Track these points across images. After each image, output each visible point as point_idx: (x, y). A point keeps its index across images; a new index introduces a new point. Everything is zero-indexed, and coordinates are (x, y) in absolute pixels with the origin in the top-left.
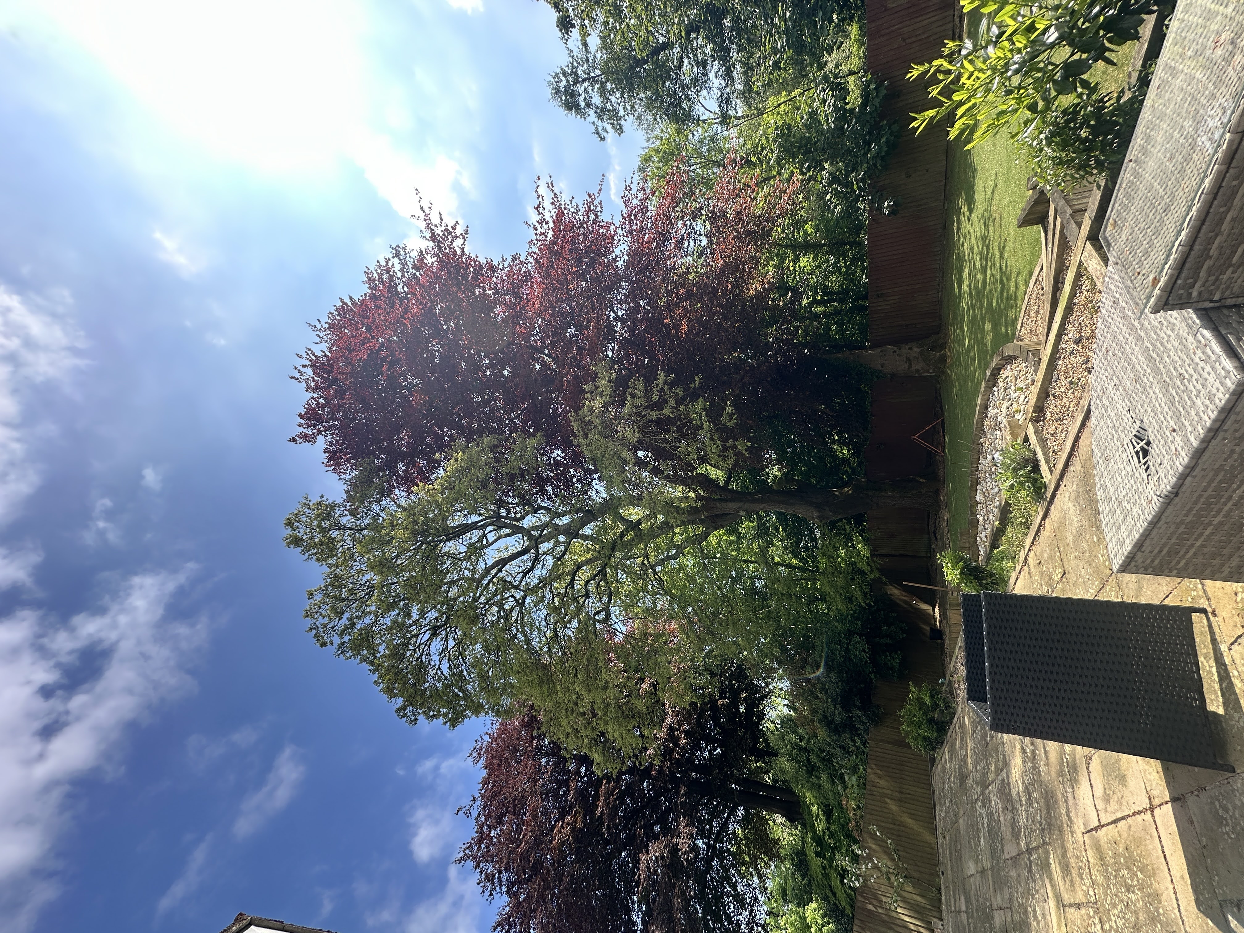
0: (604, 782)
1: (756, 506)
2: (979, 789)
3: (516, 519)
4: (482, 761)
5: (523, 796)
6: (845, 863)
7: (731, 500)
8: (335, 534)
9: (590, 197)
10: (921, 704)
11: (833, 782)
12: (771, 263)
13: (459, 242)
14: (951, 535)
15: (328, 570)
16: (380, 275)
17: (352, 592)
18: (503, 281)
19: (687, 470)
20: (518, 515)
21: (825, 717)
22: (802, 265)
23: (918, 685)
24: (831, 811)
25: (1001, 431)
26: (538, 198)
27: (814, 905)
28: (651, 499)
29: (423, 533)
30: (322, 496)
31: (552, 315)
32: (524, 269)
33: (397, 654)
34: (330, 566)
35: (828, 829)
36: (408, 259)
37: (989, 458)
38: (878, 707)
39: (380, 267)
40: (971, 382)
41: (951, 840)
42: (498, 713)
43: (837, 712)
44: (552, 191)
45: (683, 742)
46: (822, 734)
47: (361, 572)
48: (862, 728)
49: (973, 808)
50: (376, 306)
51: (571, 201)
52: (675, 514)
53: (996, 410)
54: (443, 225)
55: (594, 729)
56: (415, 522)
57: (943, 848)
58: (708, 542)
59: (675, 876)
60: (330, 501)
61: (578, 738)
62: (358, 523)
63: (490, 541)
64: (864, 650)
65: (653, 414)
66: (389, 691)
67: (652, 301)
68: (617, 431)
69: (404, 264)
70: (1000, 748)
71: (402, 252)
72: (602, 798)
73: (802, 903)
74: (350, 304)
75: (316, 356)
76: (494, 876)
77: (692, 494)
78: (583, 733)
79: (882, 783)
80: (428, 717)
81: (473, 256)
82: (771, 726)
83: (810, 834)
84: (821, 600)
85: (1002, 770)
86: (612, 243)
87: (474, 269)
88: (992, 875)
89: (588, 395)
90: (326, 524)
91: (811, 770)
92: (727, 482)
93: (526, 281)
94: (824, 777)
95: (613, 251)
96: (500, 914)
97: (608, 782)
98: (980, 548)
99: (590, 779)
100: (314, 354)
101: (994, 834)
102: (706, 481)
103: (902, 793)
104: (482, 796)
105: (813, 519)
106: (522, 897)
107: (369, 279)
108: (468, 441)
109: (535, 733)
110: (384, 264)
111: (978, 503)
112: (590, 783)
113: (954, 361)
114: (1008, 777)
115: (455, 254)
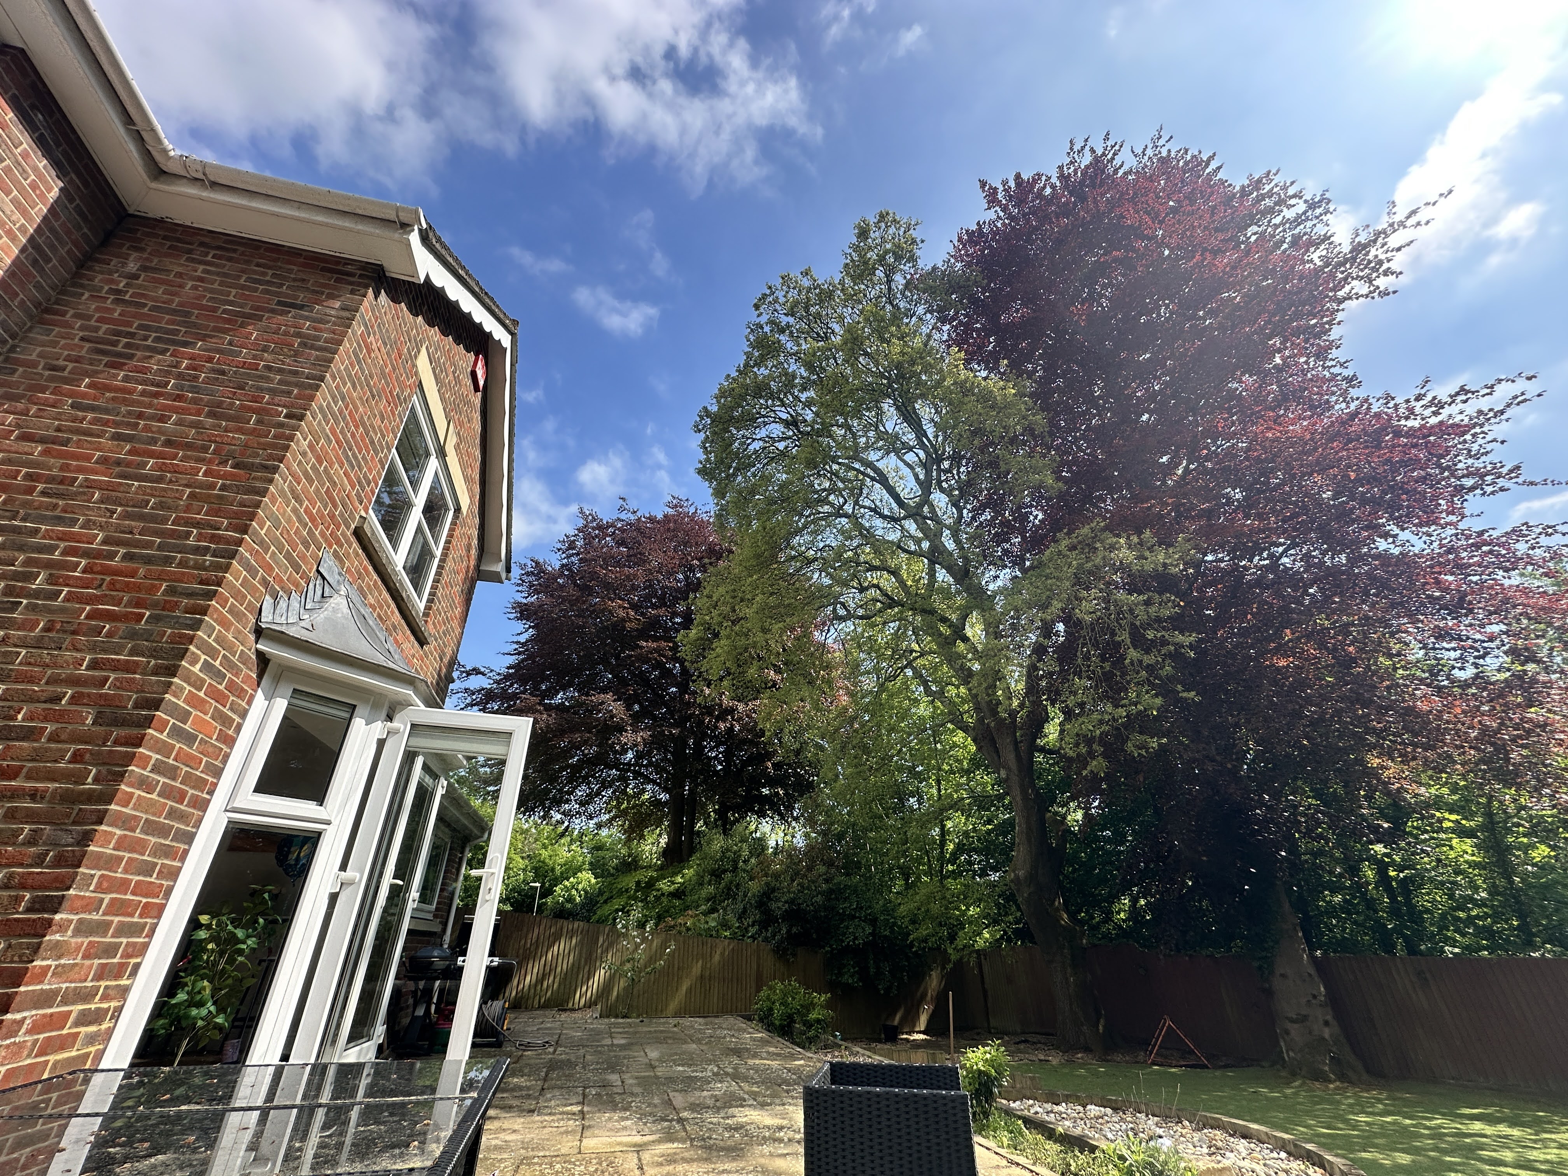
0: (671, 645)
1: (1017, 792)
2: (730, 1070)
3: (939, 482)
4: (671, 511)
5: (645, 561)
6: (636, 914)
7: (1018, 758)
8: (880, 273)
9: (1511, 471)
10: (809, 1006)
11: (708, 900)
12: (1445, 791)
13: (1360, 287)
14: (1027, 1064)
15: (837, 282)
16: (1270, 194)
17: (818, 315)
18: (1304, 372)
19: (1050, 692)
20: (945, 485)
21: (773, 890)
22: (1455, 842)
23: (828, 1005)
24: (680, 898)
25: (1210, 1155)
26: (1486, 387)
27: (593, 881)
28: (1000, 651)
29: (901, 376)
30: (923, 241)
31: (1258, 459)
32: (1334, 398)
33: (761, 390)
34: (842, 282)
35: (663, 894)
36: (1309, 224)
37: (1160, 1131)
38: (794, 955)
39: (1285, 188)
40: (1285, 1119)
41: (673, 1032)
42: (719, 516)
43: (780, 904)
44: (1509, 405)
45: (722, 726)
46: (754, 887)
47: (841, 318)
48: (769, 935)
49: (709, 1062)
50: (1214, 207)
51: (1495, 440)
52: (985, 685)
53: (1244, 1153)
54: (1389, 254)
55: (720, 624)
56: (913, 363)
57: (664, 1023)
58: (953, 731)
59: (598, 731)
60: (918, 253)
61: (708, 609)
62: (899, 296)
63: (906, 457)
64: (856, 938)
65: (1124, 636)
66: (723, 393)
67: (1322, 605)
68: (1088, 589)
69: (1298, 220)
70: (777, 1101)
71: (1318, 211)
72: (655, 645)
73: (594, 867)
74: (1207, 171)
75: (1113, 159)
76: (574, 549)
77: (1015, 703)
78: (715, 613)
79: (717, 958)
80: (704, 443)
81: (1340, 316)
82: (753, 827)
83: (655, 874)
84: (907, 883)
85: (755, 1100)
86: (1420, 525)
87: (1315, 325)
88: (648, 1077)
89: (1135, 539)
90: (890, 259)
91: (717, 874)
92: (1042, 750)
93: (1312, 407)
94: (711, 889)
95: (1403, 530)
96: (545, 562)
97: (671, 649)
98: (1018, 1103)
99: (670, 629)
100: (1115, 154)
101: (689, 1083)
102: (1038, 721)
103: (710, 980)
104: (639, 519)
105: (1014, 871)
106: (560, 581)
107: (1259, 181)
108: (1031, 395)
109: (706, 560)
110: (1291, 191)
111: (1084, 1107)
112: (667, 630)
113: (1318, 1093)
114: (750, 1106)
115: (1337, 288)
